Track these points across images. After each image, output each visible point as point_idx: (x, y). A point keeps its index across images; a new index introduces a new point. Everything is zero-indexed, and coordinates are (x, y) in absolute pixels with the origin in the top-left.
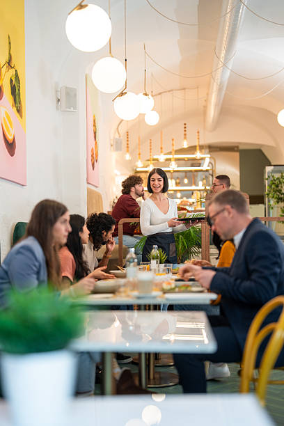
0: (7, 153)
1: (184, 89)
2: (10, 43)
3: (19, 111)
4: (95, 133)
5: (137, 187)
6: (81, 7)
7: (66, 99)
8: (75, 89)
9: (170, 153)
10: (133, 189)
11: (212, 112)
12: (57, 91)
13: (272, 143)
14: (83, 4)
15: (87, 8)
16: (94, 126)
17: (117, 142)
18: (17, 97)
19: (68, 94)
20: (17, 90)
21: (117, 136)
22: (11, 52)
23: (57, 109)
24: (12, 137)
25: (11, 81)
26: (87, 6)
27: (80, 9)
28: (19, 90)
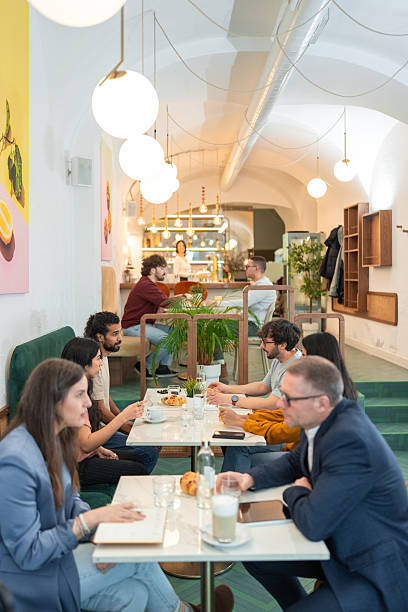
0: (2, 257)
1: (203, 150)
2: (8, 111)
3: (20, 198)
4: (108, 201)
5: (159, 269)
6: (116, 74)
7: (78, 172)
8: (90, 161)
9: (187, 212)
10: (153, 270)
11: (230, 173)
12: (67, 162)
13: (287, 205)
14: (118, 70)
15: (125, 76)
16: (108, 193)
17: (130, 207)
18: (18, 180)
19: (81, 166)
20: (17, 172)
21: (130, 198)
22: (11, 123)
23: (68, 182)
24: (10, 235)
25: (10, 159)
26: (124, 73)
27: (115, 77)
28: (20, 171)
